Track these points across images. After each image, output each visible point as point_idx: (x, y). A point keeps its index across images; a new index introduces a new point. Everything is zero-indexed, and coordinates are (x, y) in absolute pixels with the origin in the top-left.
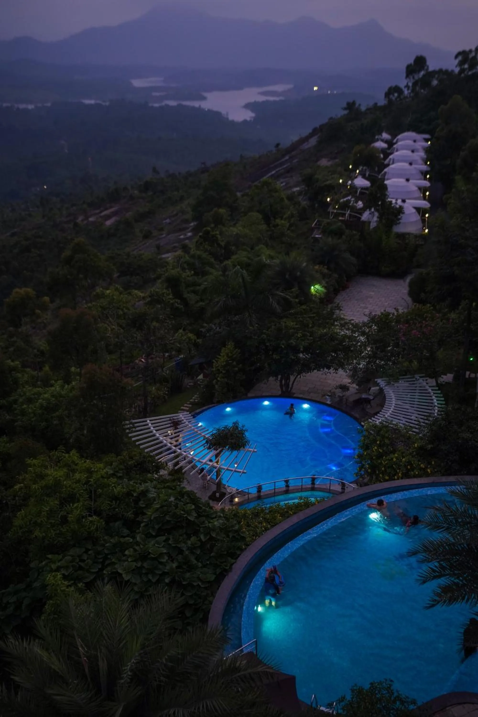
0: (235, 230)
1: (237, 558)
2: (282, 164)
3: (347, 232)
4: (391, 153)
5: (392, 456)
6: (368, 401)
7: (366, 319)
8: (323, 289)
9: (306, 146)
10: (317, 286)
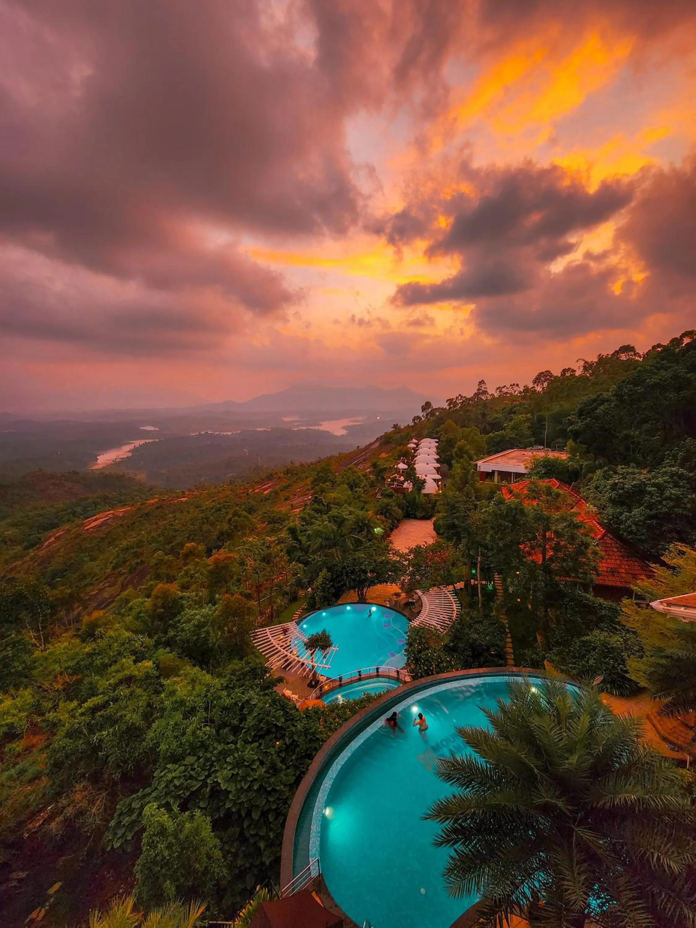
0: (333, 495)
1: (312, 759)
2: (361, 456)
3: (396, 495)
4: (418, 450)
5: (427, 651)
6: (413, 603)
7: (407, 551)
8: (382, 530)
9: (374, 447)
10: (379, 529)
